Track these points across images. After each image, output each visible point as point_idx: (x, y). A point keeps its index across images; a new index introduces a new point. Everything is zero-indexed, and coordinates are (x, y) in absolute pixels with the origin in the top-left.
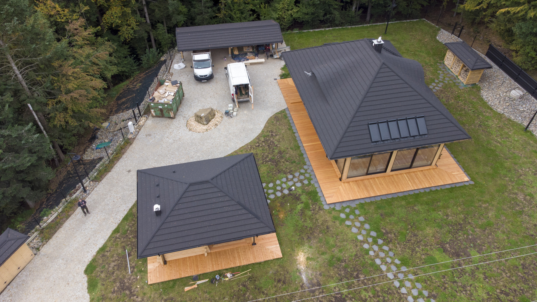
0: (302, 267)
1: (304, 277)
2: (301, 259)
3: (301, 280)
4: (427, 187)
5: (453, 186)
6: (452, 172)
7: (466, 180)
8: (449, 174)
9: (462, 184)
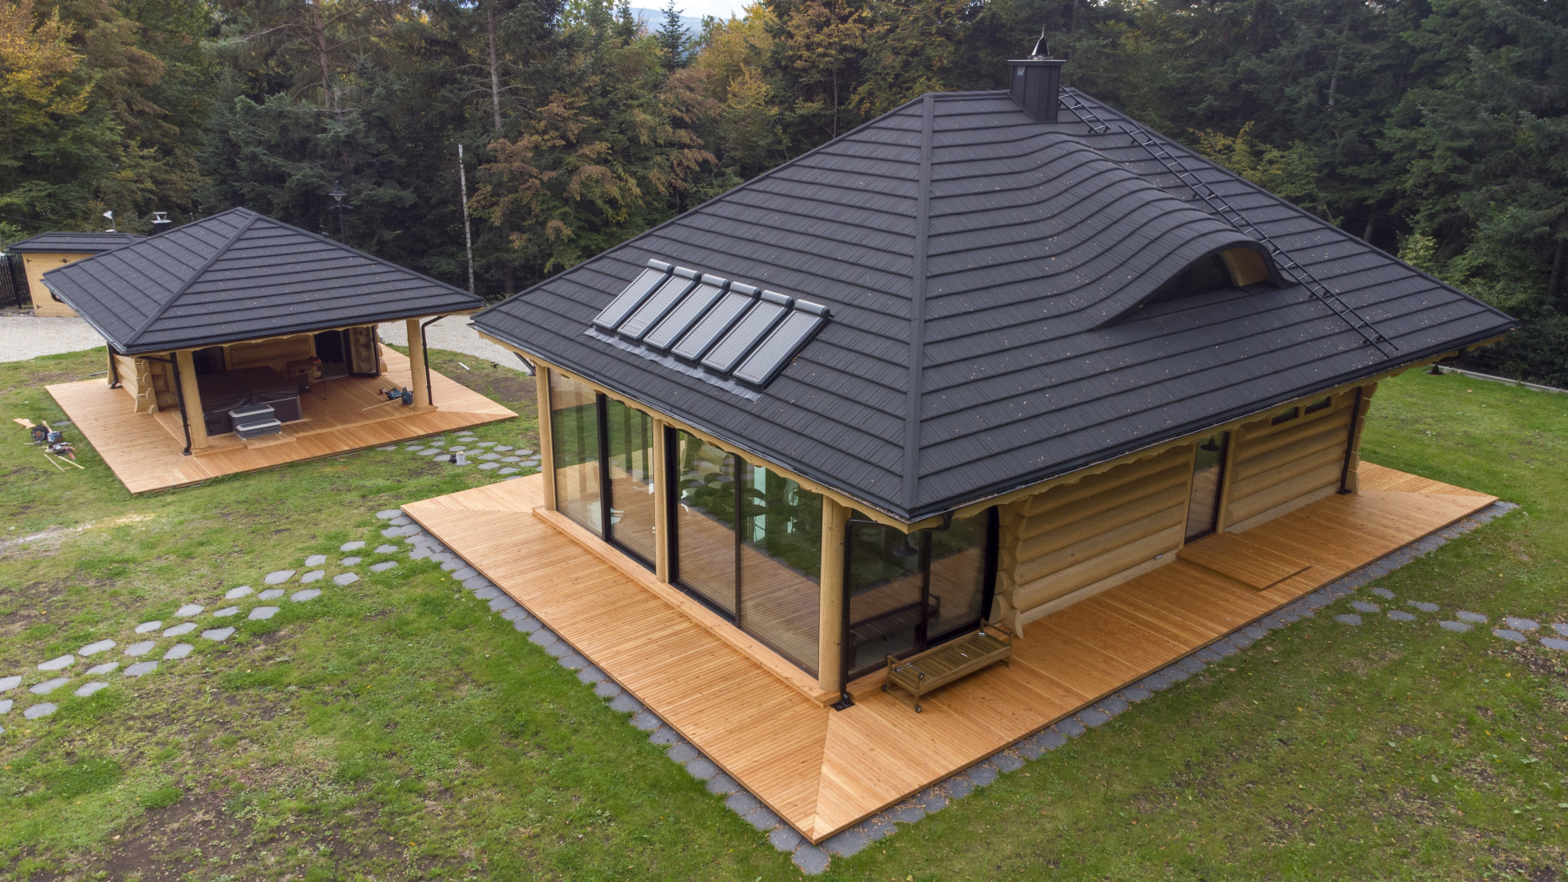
0: (84, 527)
1: (37, 537)
2: (121, 520)
3: (20, 536)
4: (640, 695)
5: (719, 787)
6: (833, 765)
7: (803, 825)
8: (809, 758)
9: (758, 820)
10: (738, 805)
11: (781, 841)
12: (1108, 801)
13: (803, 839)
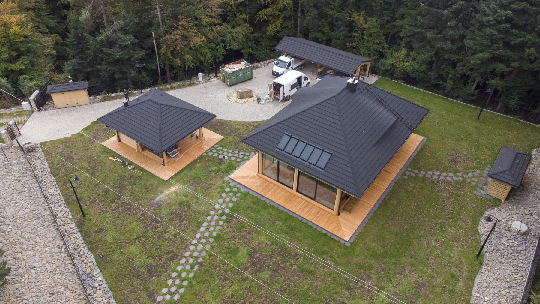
0: (166, 193)
1: (160, 197)
2: (172, 189)
3: (156, 197)
4: (307, 219)
5: (329, 234)
6: (343, 227)
7: (345, 239)
8: (339, 226)
9: (338, 239)
10: (333, 237)
11: (343, 242)
12: (382, 225)
13: (345, 241)
